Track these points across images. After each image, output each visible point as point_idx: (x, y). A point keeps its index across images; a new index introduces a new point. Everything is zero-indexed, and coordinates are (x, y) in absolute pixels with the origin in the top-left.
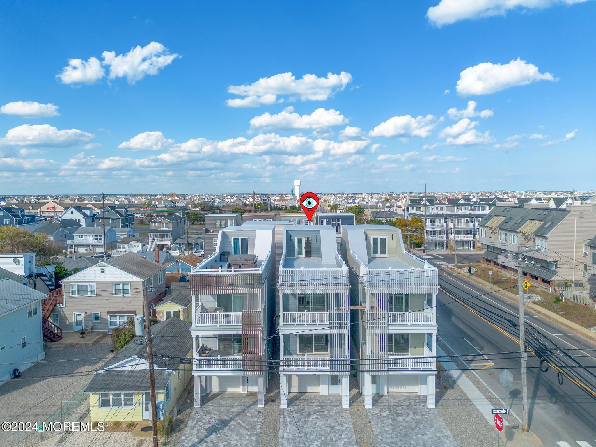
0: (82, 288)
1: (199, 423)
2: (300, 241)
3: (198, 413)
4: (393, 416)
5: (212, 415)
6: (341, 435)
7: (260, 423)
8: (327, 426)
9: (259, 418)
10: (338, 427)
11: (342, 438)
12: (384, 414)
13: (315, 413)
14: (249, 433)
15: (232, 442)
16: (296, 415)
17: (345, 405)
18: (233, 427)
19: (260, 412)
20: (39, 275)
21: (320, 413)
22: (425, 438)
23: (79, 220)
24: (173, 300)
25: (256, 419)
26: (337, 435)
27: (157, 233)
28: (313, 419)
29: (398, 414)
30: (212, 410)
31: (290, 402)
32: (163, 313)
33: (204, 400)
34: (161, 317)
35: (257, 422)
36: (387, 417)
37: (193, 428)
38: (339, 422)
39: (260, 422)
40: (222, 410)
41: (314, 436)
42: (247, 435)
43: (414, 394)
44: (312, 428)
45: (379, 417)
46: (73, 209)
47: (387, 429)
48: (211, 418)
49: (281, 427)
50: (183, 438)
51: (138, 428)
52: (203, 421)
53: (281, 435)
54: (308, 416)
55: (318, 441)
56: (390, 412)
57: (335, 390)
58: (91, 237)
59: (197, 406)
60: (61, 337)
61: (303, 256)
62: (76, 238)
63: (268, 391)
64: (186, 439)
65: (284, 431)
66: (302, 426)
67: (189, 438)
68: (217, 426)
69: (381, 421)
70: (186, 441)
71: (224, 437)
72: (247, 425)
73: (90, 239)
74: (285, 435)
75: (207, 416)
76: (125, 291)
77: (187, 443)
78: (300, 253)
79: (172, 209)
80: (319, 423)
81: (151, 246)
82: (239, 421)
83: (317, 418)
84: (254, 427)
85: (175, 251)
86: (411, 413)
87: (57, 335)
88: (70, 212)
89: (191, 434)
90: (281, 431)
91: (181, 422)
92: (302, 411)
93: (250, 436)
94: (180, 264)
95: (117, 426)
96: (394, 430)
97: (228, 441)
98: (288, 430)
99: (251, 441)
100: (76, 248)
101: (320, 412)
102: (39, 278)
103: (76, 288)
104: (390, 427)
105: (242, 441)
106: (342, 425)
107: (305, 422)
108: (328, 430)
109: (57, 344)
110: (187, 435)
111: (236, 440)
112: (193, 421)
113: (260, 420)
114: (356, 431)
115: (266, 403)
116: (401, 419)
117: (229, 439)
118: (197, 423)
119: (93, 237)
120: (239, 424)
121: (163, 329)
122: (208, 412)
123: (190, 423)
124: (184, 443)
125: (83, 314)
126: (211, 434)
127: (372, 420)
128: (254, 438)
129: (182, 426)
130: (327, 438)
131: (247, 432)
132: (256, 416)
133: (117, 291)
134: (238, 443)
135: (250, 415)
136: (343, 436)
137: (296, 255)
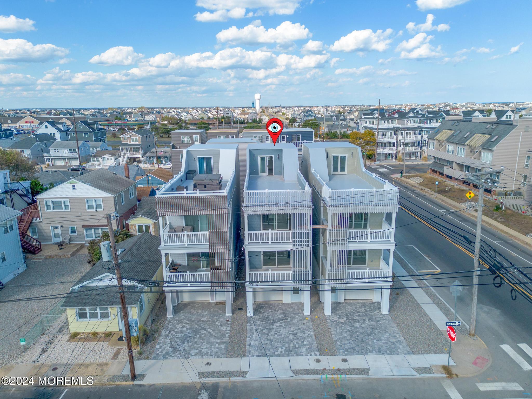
0: (57, 204)
1: (172, 332)
2: (263, 159)
3: (171, 323)
4: (351, 322)
5: (184, 325)
6: (303, 342)
7: (229, 332)
8: (291, 334)
9: (227, 327)
10: (301, 335)
11: (304, 345)
12: (342, 321)
13: (279, 321)
14: (219, 341)
15: (203, 350)
16: (261, 323)
17: (307, 312)
18: (203, 336)
19: (228, 321)
20: (16, 191)
21: (284, 321)
22: (380, 343)
23: (54, 134)
24: (144, 215)
25: (225, 327)
26: (300, 342)
27: (128, 147)
28: (277, 326)
29: (355, 321)
30: (184, 319)
31: (256, 311)
32: (135, 226)
33: (176, 310)
34: (134, 230)
35: (226, 330)
36: (345, 323)
37: (167, 336)
38: (301, 329)
39: (229, 330)
40: (193, 319)
41: (279, 343)
42: (217, 343)
43: (369, 302)
44: (276, 335)
45: (338, 324)
46: (47, 124)
47: (345, 335)
48: (183, 327)
49: (248, 335)
50: (158, 347)
51: (115, 338)
52: (176, 330)
53: (248, 343)
54: (273, 324)
55: (282, 348)
56: (347, 318)
57: (296, 298)
58: (66, 150)
59: (170, 316)
60: (41, 249)
61: (266, 174)
62: (52, 151)
63: (235, 299)
64: (160, 348)
65: (251, 339)
66: (267, 334)
67: (163, 347)
68: (189, 335)
69: (340, 328)
70: (160, 350)
71: (196, 345)
72: (217, 333)
73: (65, 153)
74: (252, 343)
75: (180, 325)
76: (98, 206)
77: (162, 352)
78: (263, 171)
79: (142, 122)
80: (283, 331)
81: (123, 159)
82: (209, 330)
83: (281, 326)
84: (223, 335)
85: (146, 163)
86: (367, 319)
87: (37, 247)
88: (44, 126)
89: (165, 343)
90: (248, 339)
91: (156, 331)
92: (266, 319)
93: (219, 344)
94: (150, 178)
95: (95, 336)
96: (351, 336)
97: (200, 349)
98: (254, 338)
99: (220, 349)
100: (53, 161)
101: (283, 319)
102: (15, 193)
103: (50, 204)
104: (348, 333)
105: (212, 349)
106: (304, 332)
107: (270, 330)
108: (291, 337)
109: (38, 256)
110: (161, 344)
111: (207, 348)
112: (167, 330)
113: (228, 329)
114: (317, 338)
115: (233, 311)
116: (357, 325)
117: (200, 347)
118: (170, 332)
119: (68, 151)
120: (209, 333)
121: (134, 245)
122: (180, 322)
123: (163, 332)
124: (158, 352)
125: (59, 228)
126: (184, 343)
127: (332, 326)
128: (223, 346)
129: (156, 335)
130: (291, 345)
131: (217, 340)
132: (224, 325)
133: (90, 207)
134: (209, 351)
135: (219, 324)
136: (305, 343)
137: (260, 174)
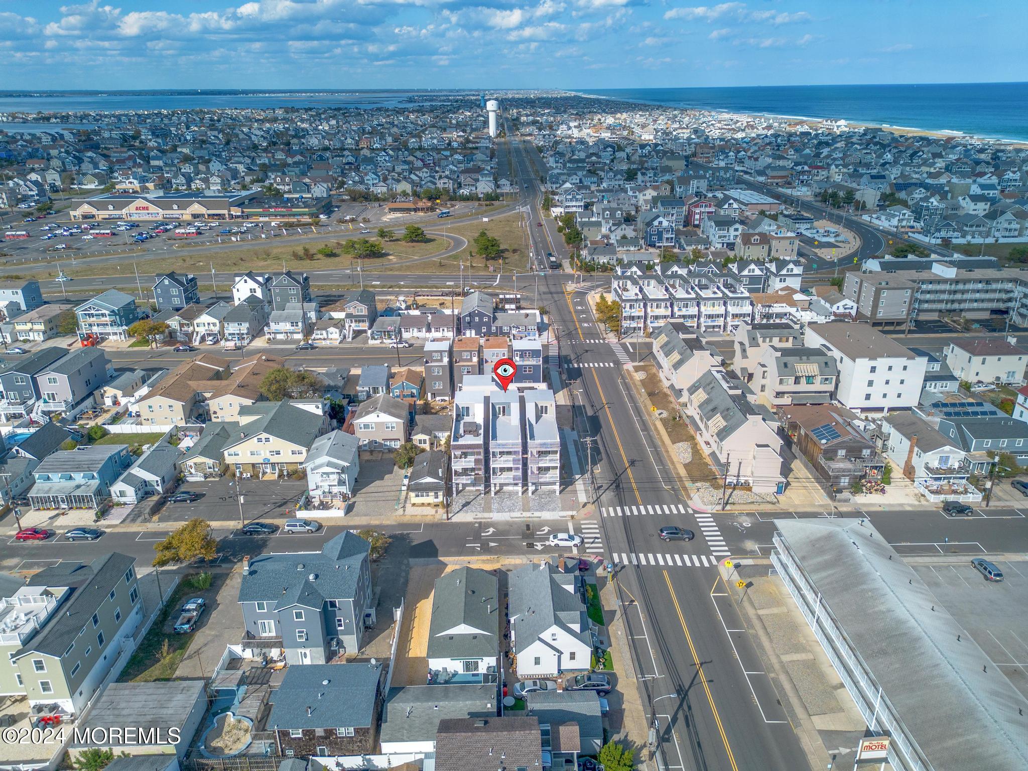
0: (366, 426)
1: (458, 502)
3: (456, 499)
4: (541, 498)
5: (463, 500)
13: (506, 498)
14: (480, 506)
15: (473, 510)
16: (498, 499)
17: (520, 495)
18: (472, 504)
21: (509, 498)
22: (550, 507)
23: (255, 289)
24: (422, 433)
26: (515, 506)
27: (353, 319)
30: (462, 497)
31: (496, 493)
32: (417, 440)
33: (458, 492)
36: (538, 499)
39: (484, 502)
40: (466, 497)
41: (506, 507)
43: (550, 490)
44: (504, 504)
45: (535, 499)
46: (246, 278)
47: (535, 504)
54: (503, 499)
57: (516, 488)
58: (287, 323)
61: (501, 416)
62: (272, 325)
63: (486, 489)
66: (500, 503)
71: (469, 508)
72: (478, 503)
73: (286, 326)
74: (494, 507)
76: (392, 427)
77: (457, 510)
80: (508, 501)
82: (475, 501)
86: (549, 498)
88: (243, 281)
89: (456, 507)
90: (492, 505)
92: (501, 497)
95: (423, 504)
96: (538, 504)
100: (274, 335)
103: (362, 426)
105: (478, 509)
106: (518, 503)
108: (512, 505)
114: (523, 505)
115: (485, 494)
123: (454, 503)
125: (367, 440)
127: (531, 500)
128: (482, 508)
130: (511, 508)
132: (482, 499)
133: (387, 428)
135: (479, 499)
